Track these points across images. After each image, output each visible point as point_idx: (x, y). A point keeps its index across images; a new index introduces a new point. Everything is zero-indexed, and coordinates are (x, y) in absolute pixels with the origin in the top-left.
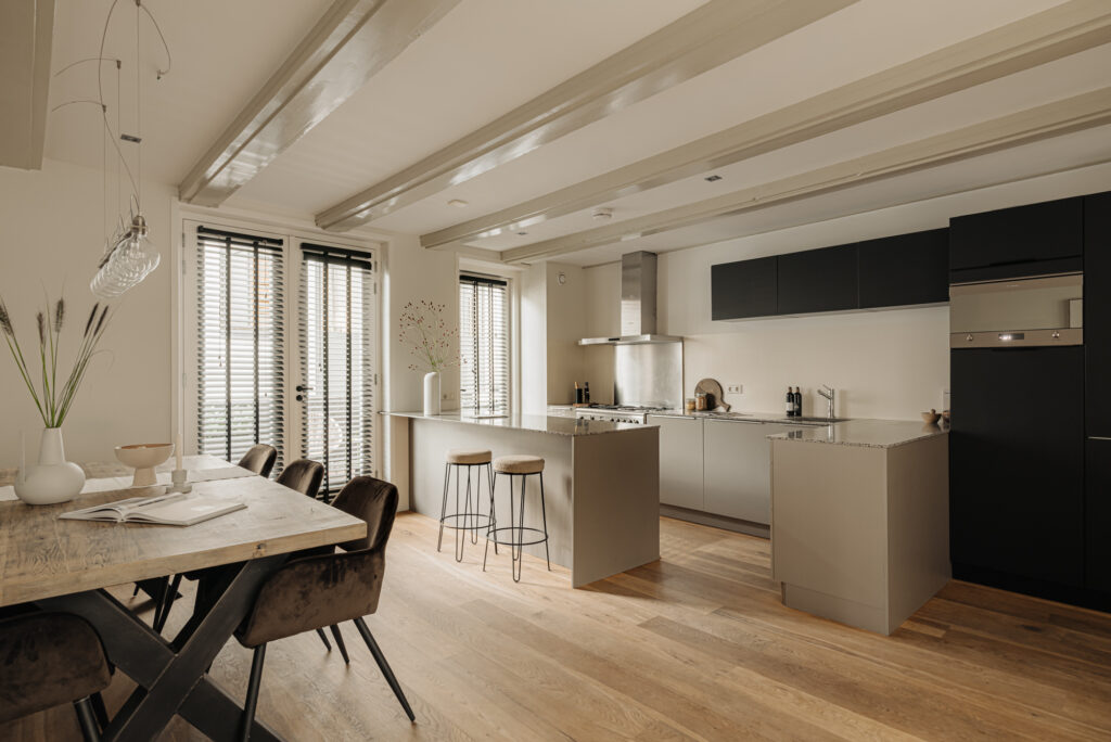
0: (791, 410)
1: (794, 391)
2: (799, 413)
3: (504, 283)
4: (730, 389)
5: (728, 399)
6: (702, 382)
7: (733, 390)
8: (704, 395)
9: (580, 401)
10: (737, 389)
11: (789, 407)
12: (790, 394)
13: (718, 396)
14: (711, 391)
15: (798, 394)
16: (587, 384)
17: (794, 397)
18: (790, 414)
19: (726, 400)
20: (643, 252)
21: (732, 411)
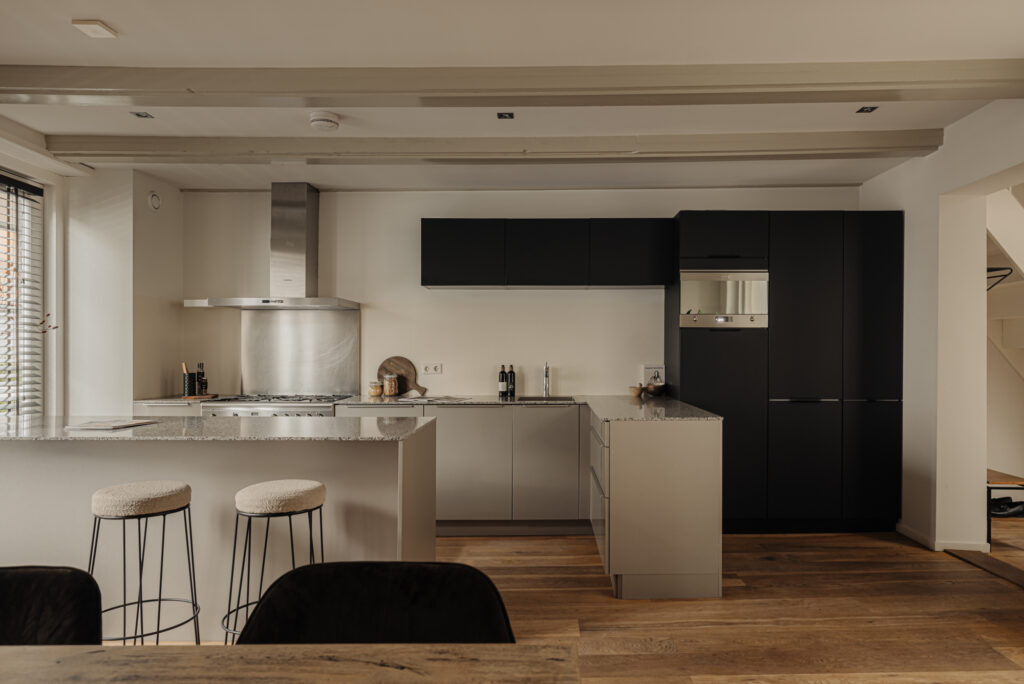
0: (505, 390)
1: (507, 370)
2: (512, 393)
3: (39, 192)
4: (426, 369)
5: (422, 380)
6: (389, 360)
7: (431, 370)
8: (394, 376)
9: (192, 393)
10: (435, 368)
11: (502, 387)
12: (503, 372)
13: (411, 379)
14: (402, 372)
15: (512, 372)
16: (201, 366)
17: (508, 376)
18: (504, 395)
19: (421, 382)
20: (308, 184)
21: (428, 394)
